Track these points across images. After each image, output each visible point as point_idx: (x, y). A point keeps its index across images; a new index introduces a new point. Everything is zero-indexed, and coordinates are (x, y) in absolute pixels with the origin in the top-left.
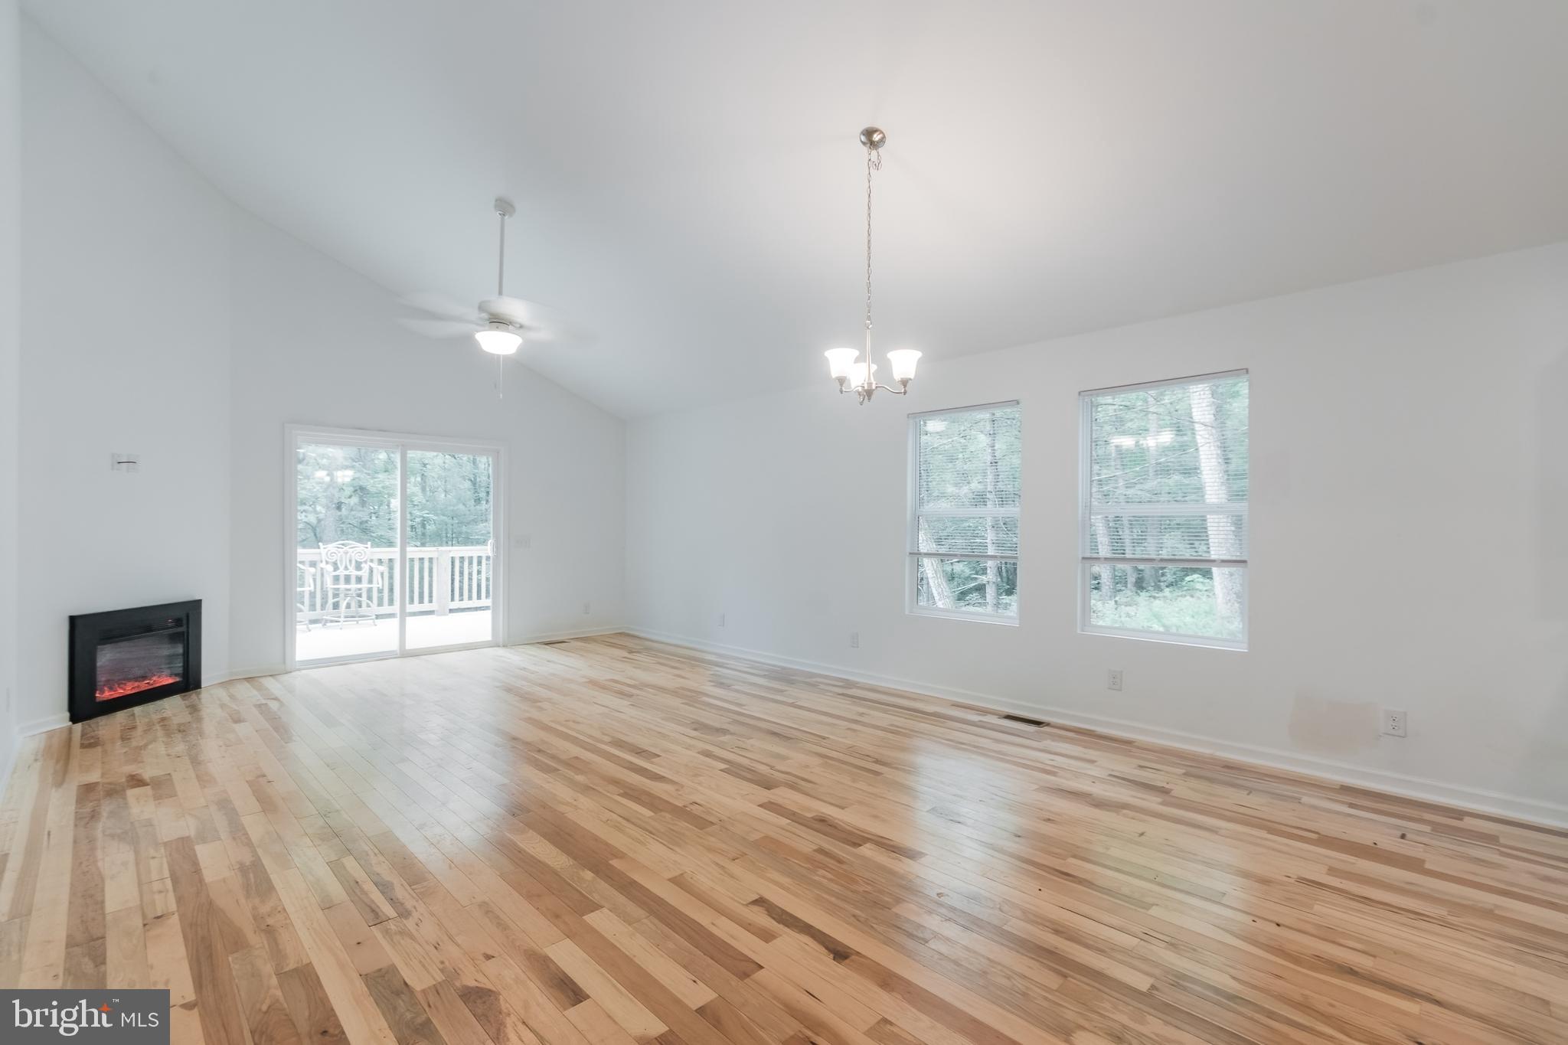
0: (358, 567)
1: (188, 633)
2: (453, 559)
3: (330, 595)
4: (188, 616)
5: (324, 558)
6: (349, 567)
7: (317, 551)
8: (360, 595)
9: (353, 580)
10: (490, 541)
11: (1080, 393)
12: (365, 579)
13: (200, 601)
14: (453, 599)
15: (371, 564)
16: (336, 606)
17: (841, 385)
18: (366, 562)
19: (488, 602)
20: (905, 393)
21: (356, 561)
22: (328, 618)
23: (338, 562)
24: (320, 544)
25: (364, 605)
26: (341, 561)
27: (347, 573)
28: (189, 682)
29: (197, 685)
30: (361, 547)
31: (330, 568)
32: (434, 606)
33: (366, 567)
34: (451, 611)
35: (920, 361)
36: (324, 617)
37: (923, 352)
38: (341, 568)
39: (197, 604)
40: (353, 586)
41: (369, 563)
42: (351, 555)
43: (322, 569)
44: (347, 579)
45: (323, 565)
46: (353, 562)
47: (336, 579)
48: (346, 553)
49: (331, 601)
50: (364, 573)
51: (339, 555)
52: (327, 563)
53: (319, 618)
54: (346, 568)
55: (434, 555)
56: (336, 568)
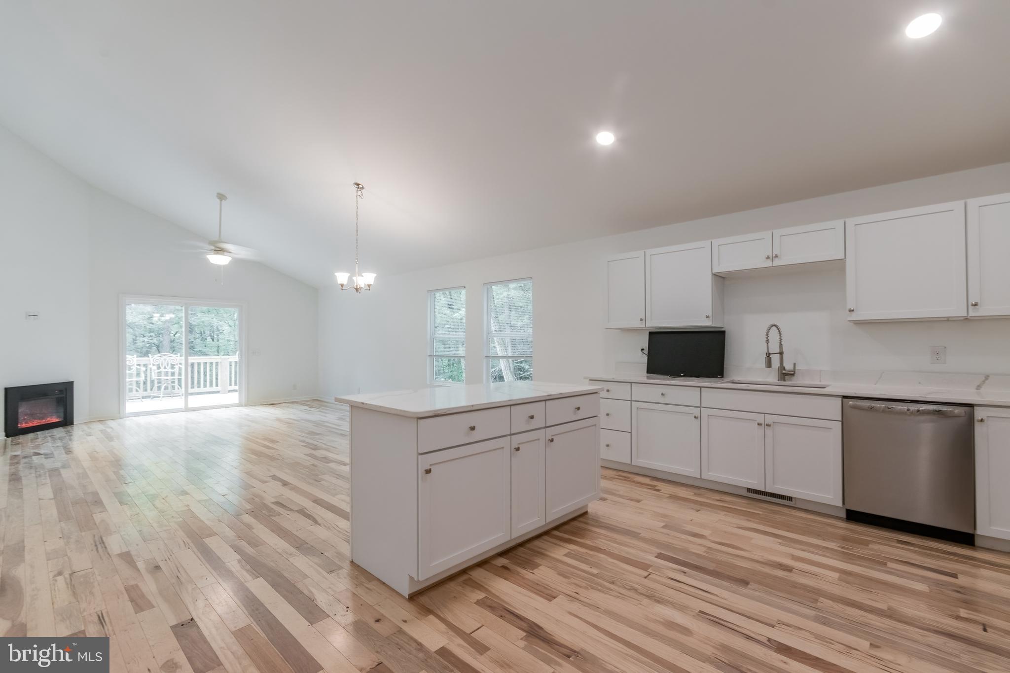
0: (173, 367)
1: (66, 397)
2: (230, 363)
3: (156, 382)
4: (66, 390)
5: (152, 362)
6: (166, 367)
7: (148, 358)
8: (173, 382)
9: (170, 374)
10: (238, 353)
11: (484, 284)
12: (177, 374)
13: (72, 382)
14: (231, 385)
15: (180, 366)
16: (159, 388)
17: (342, 287)
18: (177, 364)
19: (237, 388)
20: (369, 290)
21: (172, 364)
22: (155, 395)
23: (160, 365)
24: (150, 355)
25: (176, 388)
26: (162, 365)
27: (166, 370)
28: (67, 421)
29: (72, 423)
30: (174, 356)
31: (155, 368)
32: (219, 389)
33: (177, 367)
34: (229, 391)
35: (376, 278)
36: (152, 394)
37: (376, 273)
38: (162, 368)
39: (71, 384)
40: (170, 377)
41: (179, 365)
42: (168, 361)
43: (151, 368)
44: (166, 374)
45: (151, 366)
46: (169, 365)
47: (159, 374)
48: (165, 360)
49: (156, 385)
50: (176, 370)
51: (161, 361)
52: (154, 365)
53: (149, 395)
54: (165, 368)
55: (219, 361)
56: (159, 368)
